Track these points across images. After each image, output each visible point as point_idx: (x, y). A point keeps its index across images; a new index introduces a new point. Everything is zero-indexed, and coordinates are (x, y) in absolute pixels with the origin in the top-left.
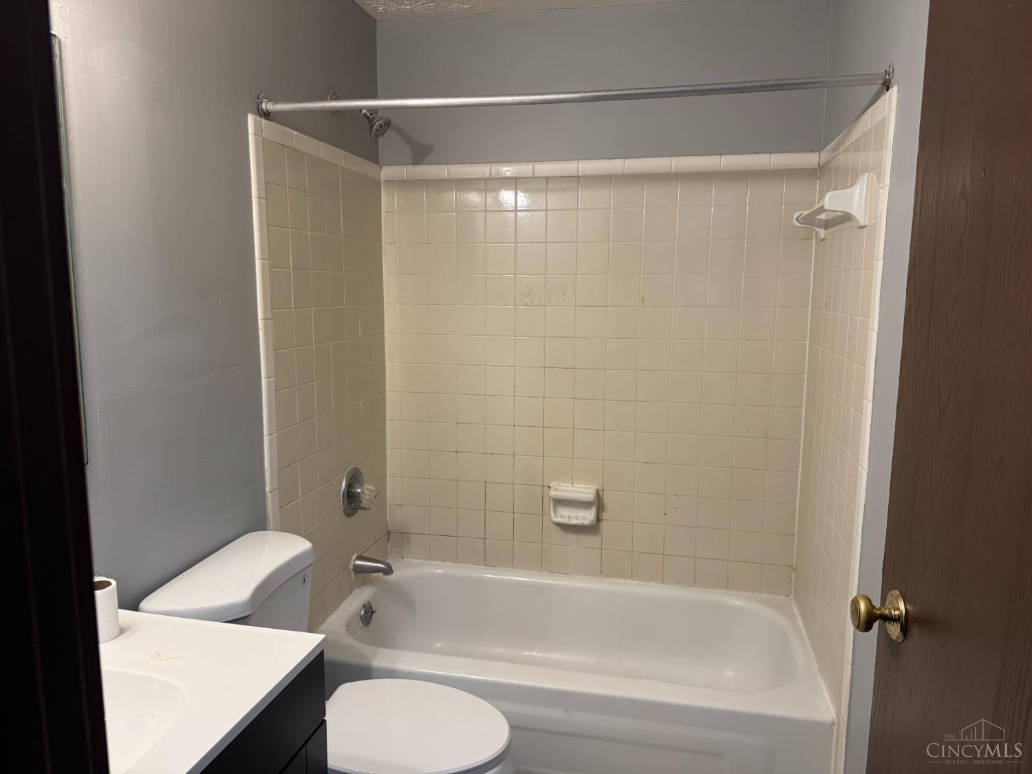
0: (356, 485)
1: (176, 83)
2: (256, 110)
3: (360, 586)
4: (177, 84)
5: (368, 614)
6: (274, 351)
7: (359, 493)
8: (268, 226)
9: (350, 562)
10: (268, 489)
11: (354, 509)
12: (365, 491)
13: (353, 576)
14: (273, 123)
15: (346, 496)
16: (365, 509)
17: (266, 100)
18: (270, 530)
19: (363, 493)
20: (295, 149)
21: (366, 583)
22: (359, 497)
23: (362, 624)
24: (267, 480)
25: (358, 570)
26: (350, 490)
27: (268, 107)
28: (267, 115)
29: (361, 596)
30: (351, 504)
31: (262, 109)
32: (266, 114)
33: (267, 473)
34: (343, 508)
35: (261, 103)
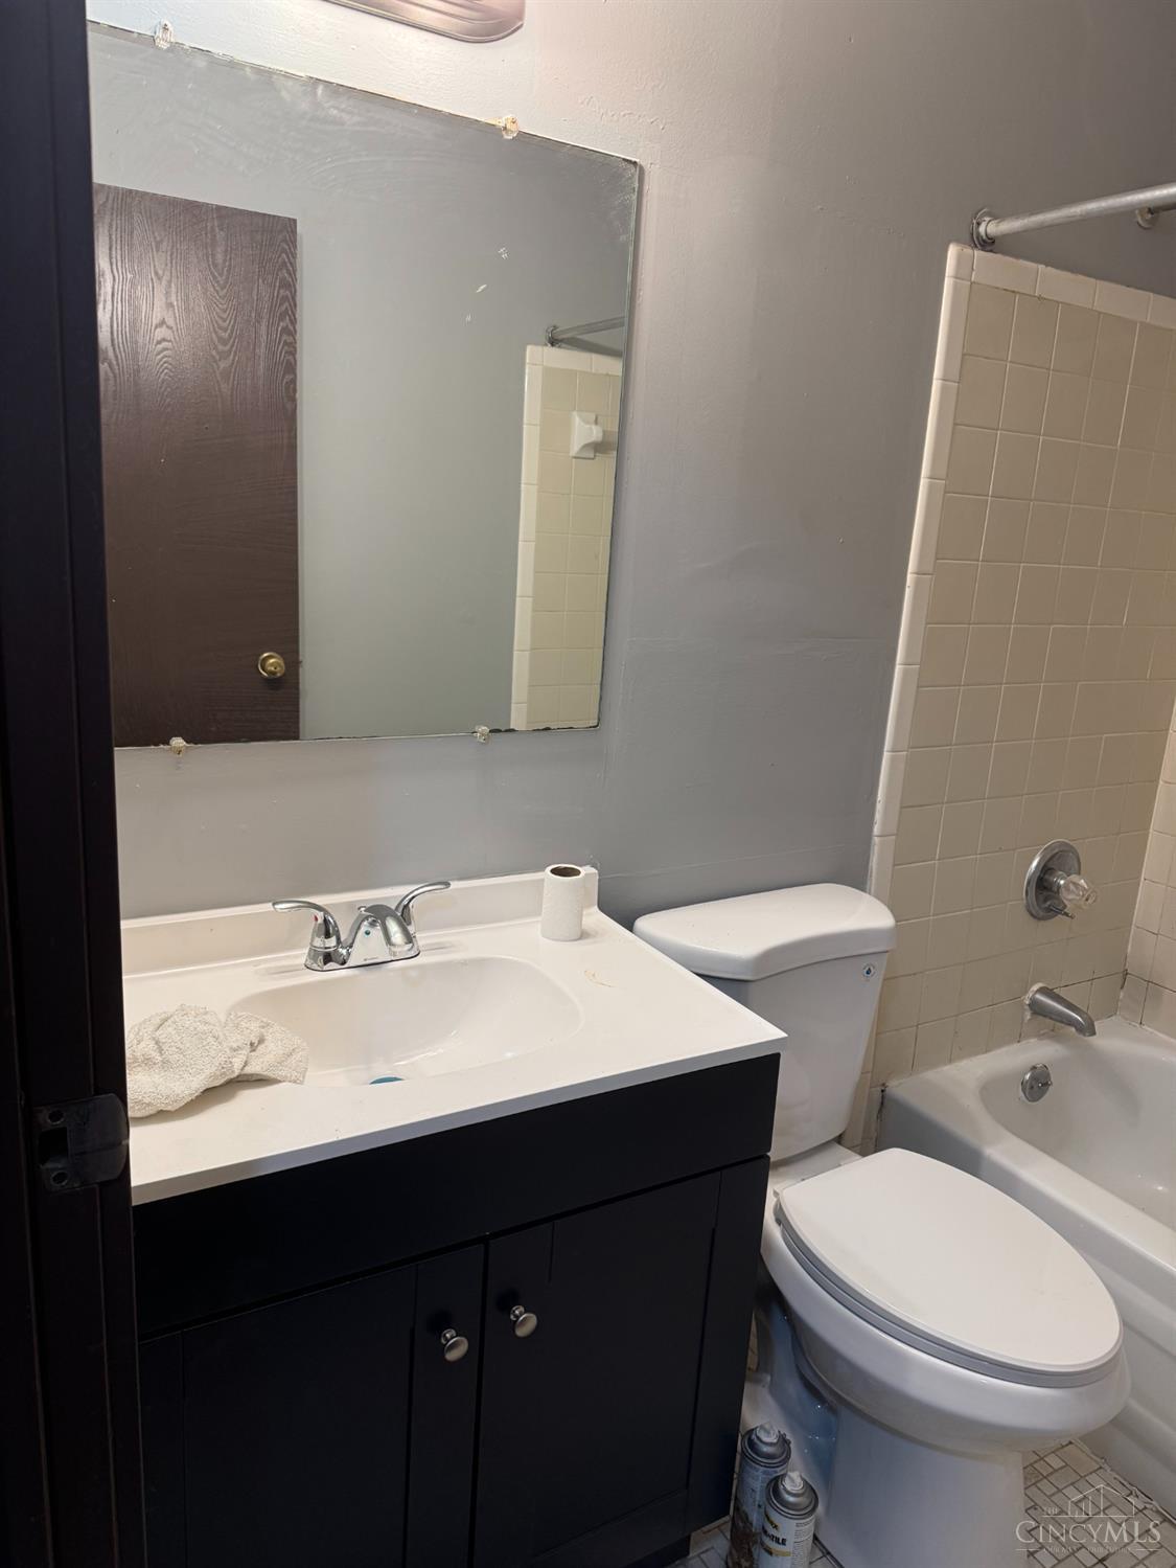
0: (1061, 873)
1: (819, 207)
2: (968, 236)
3: (1040, 1036)
4: (822, 209)
5: (1038, 1084)
6: (927, 623)
7: (1059, 887)
8: (955, 424)
9: (1026, 992)
10: (876, 830)
11: (1049, 910)
12: (1072, 886)
13: (1028, 1016)
14: (999, 256)
15: (1034, 885)
16: (1066, 914)
17: (987, 219)
18: (870, 894)
19: (1068, 890)
20: (1040, 298)
21: (1053, 1035)
22: (1058, 892)
23: (1022, 1094)
24: (878, 816)
25: (1037, 1009)
26: (1046, 877)
27: (989, 231)
28: (988, 244)
29: (1037, 1051)
30: (1045, 901)
31: (978, 233)
32: (984, 241)
33: (879, 807)
34: (1025, 901)
35: (979, 224)
